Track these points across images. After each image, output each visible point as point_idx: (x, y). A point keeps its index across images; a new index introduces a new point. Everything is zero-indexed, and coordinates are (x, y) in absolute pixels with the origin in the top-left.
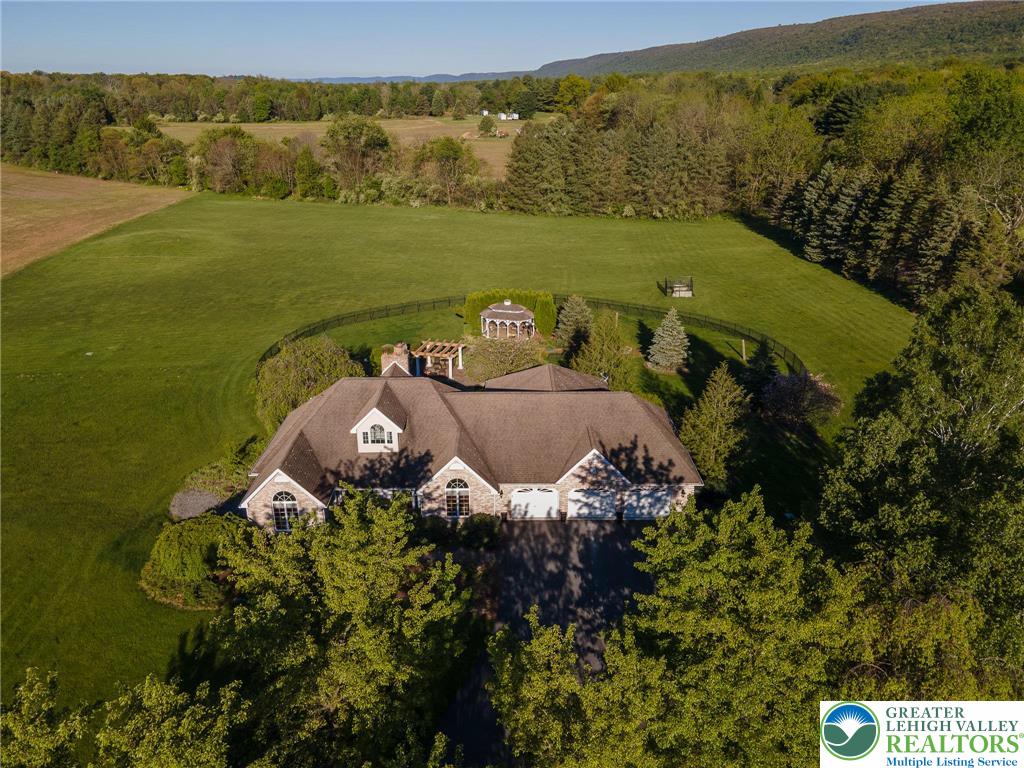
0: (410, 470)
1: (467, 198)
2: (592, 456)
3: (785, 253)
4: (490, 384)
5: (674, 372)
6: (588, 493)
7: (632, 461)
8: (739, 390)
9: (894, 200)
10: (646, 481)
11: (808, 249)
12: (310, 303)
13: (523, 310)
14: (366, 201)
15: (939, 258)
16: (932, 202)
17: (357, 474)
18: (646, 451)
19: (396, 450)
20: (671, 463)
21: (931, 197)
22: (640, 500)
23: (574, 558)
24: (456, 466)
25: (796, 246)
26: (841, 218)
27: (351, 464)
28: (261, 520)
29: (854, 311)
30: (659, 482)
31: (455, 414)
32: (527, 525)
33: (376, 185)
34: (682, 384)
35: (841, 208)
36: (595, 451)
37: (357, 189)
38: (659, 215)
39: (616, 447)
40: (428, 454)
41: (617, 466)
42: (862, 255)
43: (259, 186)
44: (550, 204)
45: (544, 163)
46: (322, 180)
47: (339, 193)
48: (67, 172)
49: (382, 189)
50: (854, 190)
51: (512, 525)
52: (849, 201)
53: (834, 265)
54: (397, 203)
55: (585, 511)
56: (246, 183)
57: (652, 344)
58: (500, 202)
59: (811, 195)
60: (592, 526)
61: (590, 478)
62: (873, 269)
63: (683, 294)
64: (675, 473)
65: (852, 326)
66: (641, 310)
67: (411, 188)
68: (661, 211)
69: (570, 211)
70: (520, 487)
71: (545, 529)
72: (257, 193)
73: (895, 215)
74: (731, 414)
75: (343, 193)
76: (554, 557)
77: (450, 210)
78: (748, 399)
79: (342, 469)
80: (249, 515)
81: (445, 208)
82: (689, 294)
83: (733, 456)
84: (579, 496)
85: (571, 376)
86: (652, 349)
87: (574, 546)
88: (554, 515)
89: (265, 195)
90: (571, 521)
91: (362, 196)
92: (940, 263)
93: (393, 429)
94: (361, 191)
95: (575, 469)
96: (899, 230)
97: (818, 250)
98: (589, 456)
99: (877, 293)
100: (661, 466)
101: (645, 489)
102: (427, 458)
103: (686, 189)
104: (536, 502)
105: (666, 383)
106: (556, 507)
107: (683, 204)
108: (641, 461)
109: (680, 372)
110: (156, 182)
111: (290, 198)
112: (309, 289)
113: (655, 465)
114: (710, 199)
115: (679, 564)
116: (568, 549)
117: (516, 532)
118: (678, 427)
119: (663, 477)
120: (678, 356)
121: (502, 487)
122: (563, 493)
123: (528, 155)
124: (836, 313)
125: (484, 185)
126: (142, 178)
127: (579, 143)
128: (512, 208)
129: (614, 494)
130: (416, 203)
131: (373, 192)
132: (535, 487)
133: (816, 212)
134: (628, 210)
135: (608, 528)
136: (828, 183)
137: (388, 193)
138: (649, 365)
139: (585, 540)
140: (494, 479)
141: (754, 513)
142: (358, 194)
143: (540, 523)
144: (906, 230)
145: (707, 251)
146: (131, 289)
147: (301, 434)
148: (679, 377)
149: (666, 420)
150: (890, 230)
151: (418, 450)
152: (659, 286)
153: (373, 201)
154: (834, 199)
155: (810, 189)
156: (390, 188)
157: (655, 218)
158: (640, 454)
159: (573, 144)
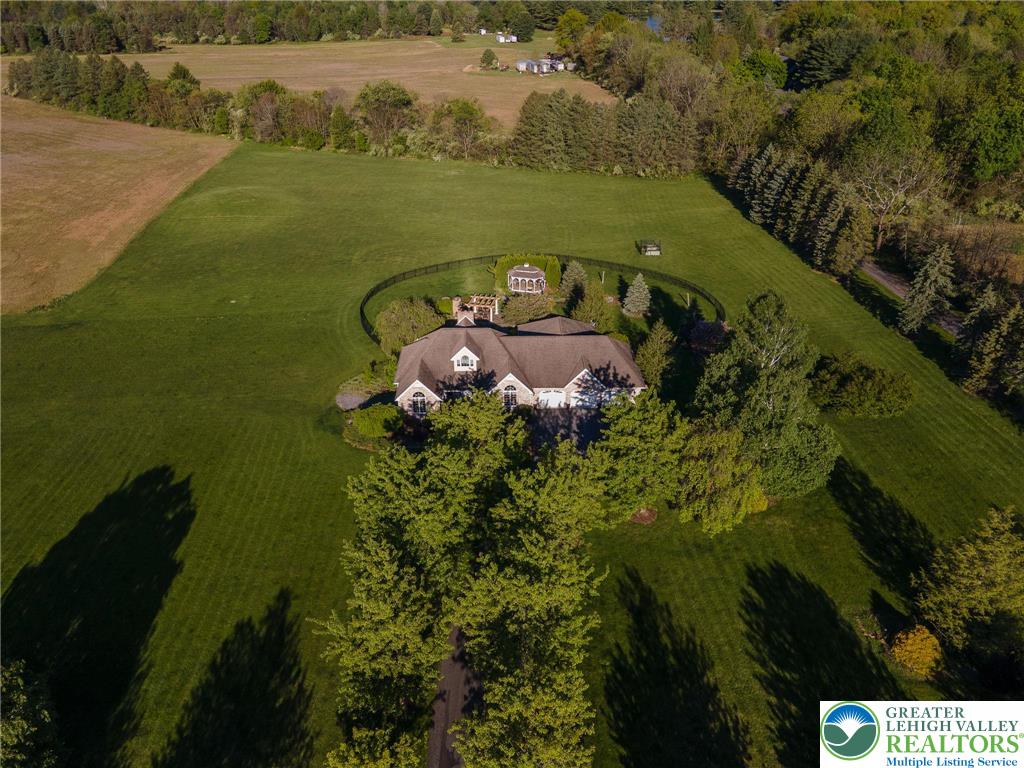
0: (484, 380)
1: (481, 153)
2: (584, 373)
3: (737, 213)
4: (521, 328)
5: (641, 315)
6: (582, 393)
7: (607, 375)
8: (670, 335)
9: (806, 185)
10: (613, 386)
11: (752, 214)
12: (377, 260)
13: (538, 270)
14: (394, 155)
15: (829, 233)
16: (830, 189)
17: (455, 383)
18: (615, 369)
19: (475, 369)
20: (628, 376)
21: (829, 186)
22: (611, 397)
23: (574, 427)
24: (510, 379)
25: (745, 209)
26: (774, 193)
27: (451, 378)
28: (406, 408)
29: (773, 268)
30: (621, 387)
31: (506, 349)
32: (548, 411)
33: (402, 140)
34: (645, 325)
35: (774, 185)
36: (586, 370)
37: (386, 144)
38: (642, 174)
39: (598, 368)
40: (493, 372)
41: (598, 378)
42: (786, 223)
43: (295, 137)
44: (552, 163)
45: (547, 128)
46: (355, 134)
47: (369, 146)
48: (115, 118)
49: (408, 144)
50: (784, 171)
51: (539, 411)
52: (780, 180)
53: (769, 228)
54: (420, 157)
55: (580, 403)
56: (283, 134)
57: (626, 297)
58: (510, 158)
59: (756, 170)
60: (584, 411)
61: (583, 385)
62: (792, 235)
63: (653, 253)
64: (630, 382)
65: (768, 281)
66: (621, 267)
67: (432, 143)
68: (644, 171)
69: (569, 169)
70: (544, 390)
71: (557, 413)
72: (294, 143)
73: (807, 196)
74: (665, 349)
75: (374, 147)
76: (563, 427)
77: (467, 164)
78: (675, 339)
79: (447, 381)
80: (399, 405)
81: (462, 162)
82: (658, 253)
83: (665, 372)
84: (577, 395)
85: (573, 325)
86: (626, 301)
87: (574, 422)
88: (562, 405)
89: (302, 145)
90: (572, 408)
91: (390, 151)
92: (829, 236)
93: (474, 358)
94: (389, 146)
95: (575, 380)
96: (808, 209)
97: (760, 215)
98: (583, 373)
99: (795, 253)
100: (623, 378)
101: (614, 391)
102: (492, 374)
103: (664, 153)
104: (553, 398)
105: (635, 325)
106: (564, 401)
107: (662, 167)
108: (611, 375)
109: (645, 315)
110: (200, 130)
111: (324, 149)
112: (373, 247)
113: (619, 378)
114: (683, 162)
115: (619, 417)
116: (571, 423)
117: (542, 414)
118: (635, 354)
119: (624, 384)
120: (644, 305)
121: (535, 389)
122: (568, 393)
123: (534, 121)
124: (760, 269)
125: (496, 143)
126: (186, 127)
127: (577, 112)
128: (520, 165)
129: (596, 394)
130: (438, 158)
131: (399, 147)
132: (553, 389)
133: (758, 185)
134: (617, 169)
135: (593, 412)
136: (769, 161)
137: (412, 147)
138: (624, 311)
139: (580, 418)
140: (531, 385)
141: (652, 396)
142: (386, 148)
143: (555, 409)
144: (812, 209)
145: (677, 211)
146: (236, 247)
147: (422, 361)
148: (644, 320)
149: (628, 351)
150: (804, 207)
151: (487, 370)
152: (637, 246)
153: (400, 154)
154: (771, 176)
155: (756, 165)
156: (414, 144)
157: (639, 176)
158: (611, 371)
159: (572, 113)
